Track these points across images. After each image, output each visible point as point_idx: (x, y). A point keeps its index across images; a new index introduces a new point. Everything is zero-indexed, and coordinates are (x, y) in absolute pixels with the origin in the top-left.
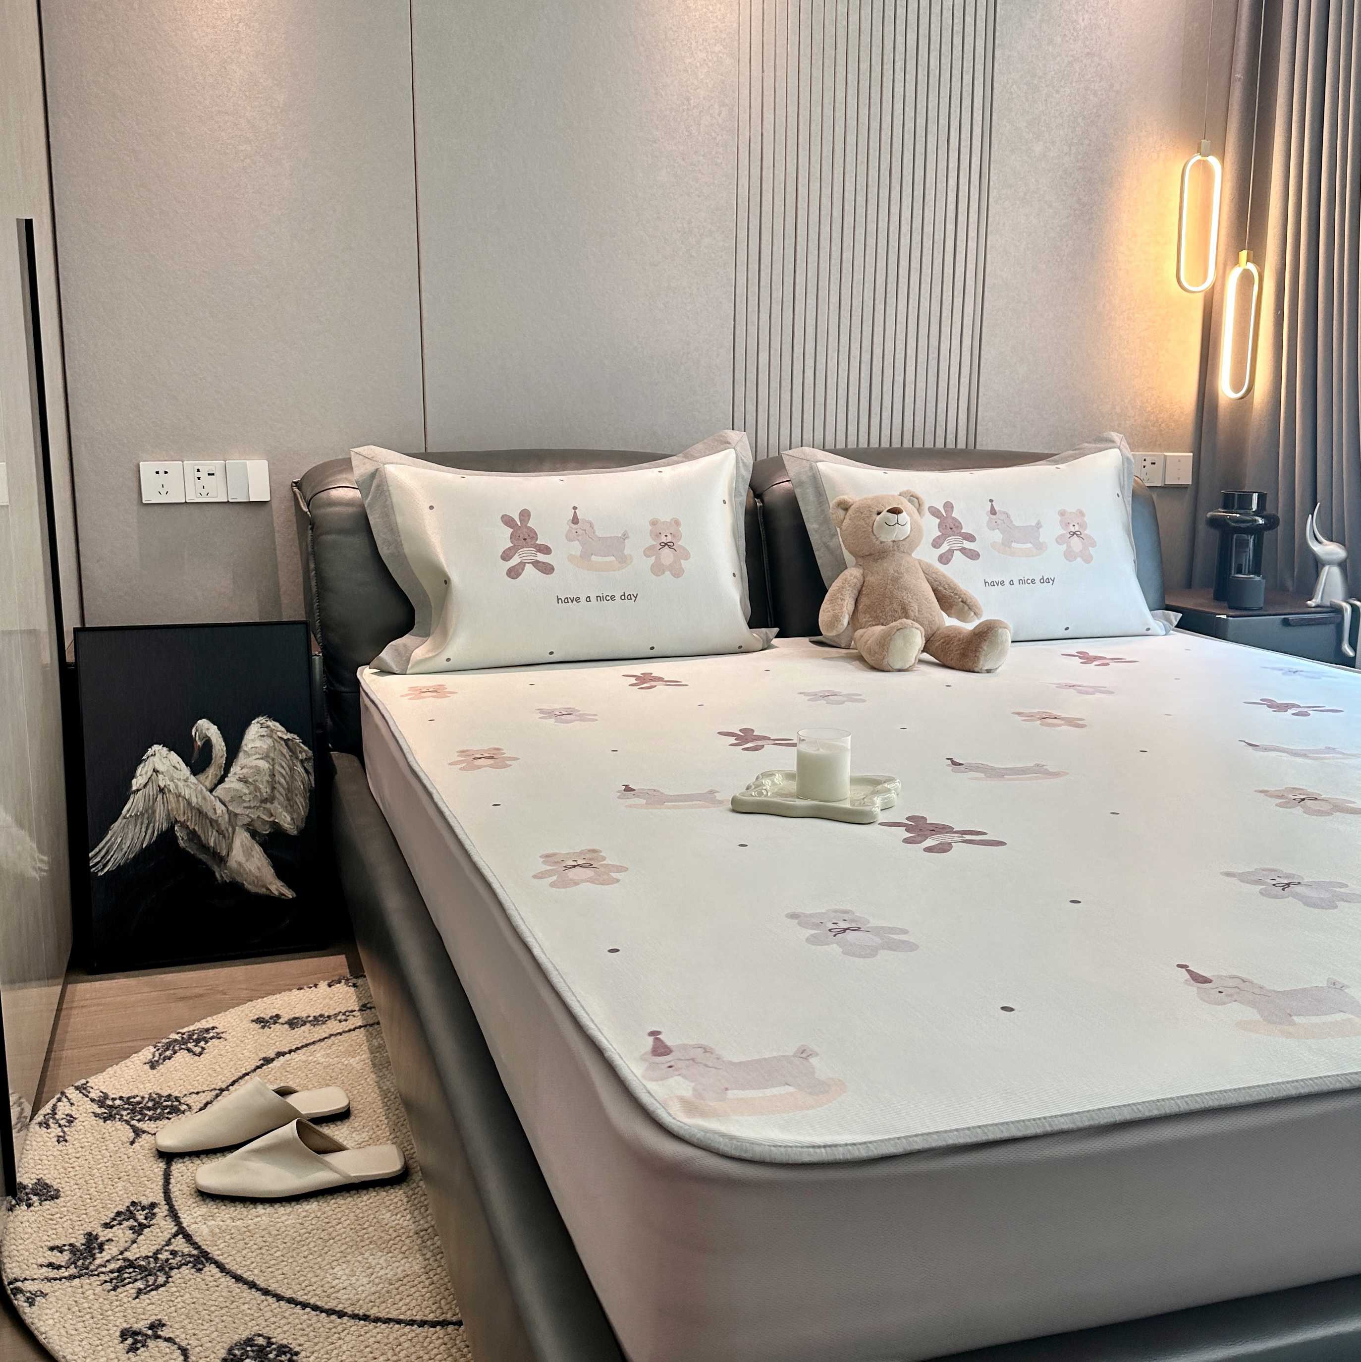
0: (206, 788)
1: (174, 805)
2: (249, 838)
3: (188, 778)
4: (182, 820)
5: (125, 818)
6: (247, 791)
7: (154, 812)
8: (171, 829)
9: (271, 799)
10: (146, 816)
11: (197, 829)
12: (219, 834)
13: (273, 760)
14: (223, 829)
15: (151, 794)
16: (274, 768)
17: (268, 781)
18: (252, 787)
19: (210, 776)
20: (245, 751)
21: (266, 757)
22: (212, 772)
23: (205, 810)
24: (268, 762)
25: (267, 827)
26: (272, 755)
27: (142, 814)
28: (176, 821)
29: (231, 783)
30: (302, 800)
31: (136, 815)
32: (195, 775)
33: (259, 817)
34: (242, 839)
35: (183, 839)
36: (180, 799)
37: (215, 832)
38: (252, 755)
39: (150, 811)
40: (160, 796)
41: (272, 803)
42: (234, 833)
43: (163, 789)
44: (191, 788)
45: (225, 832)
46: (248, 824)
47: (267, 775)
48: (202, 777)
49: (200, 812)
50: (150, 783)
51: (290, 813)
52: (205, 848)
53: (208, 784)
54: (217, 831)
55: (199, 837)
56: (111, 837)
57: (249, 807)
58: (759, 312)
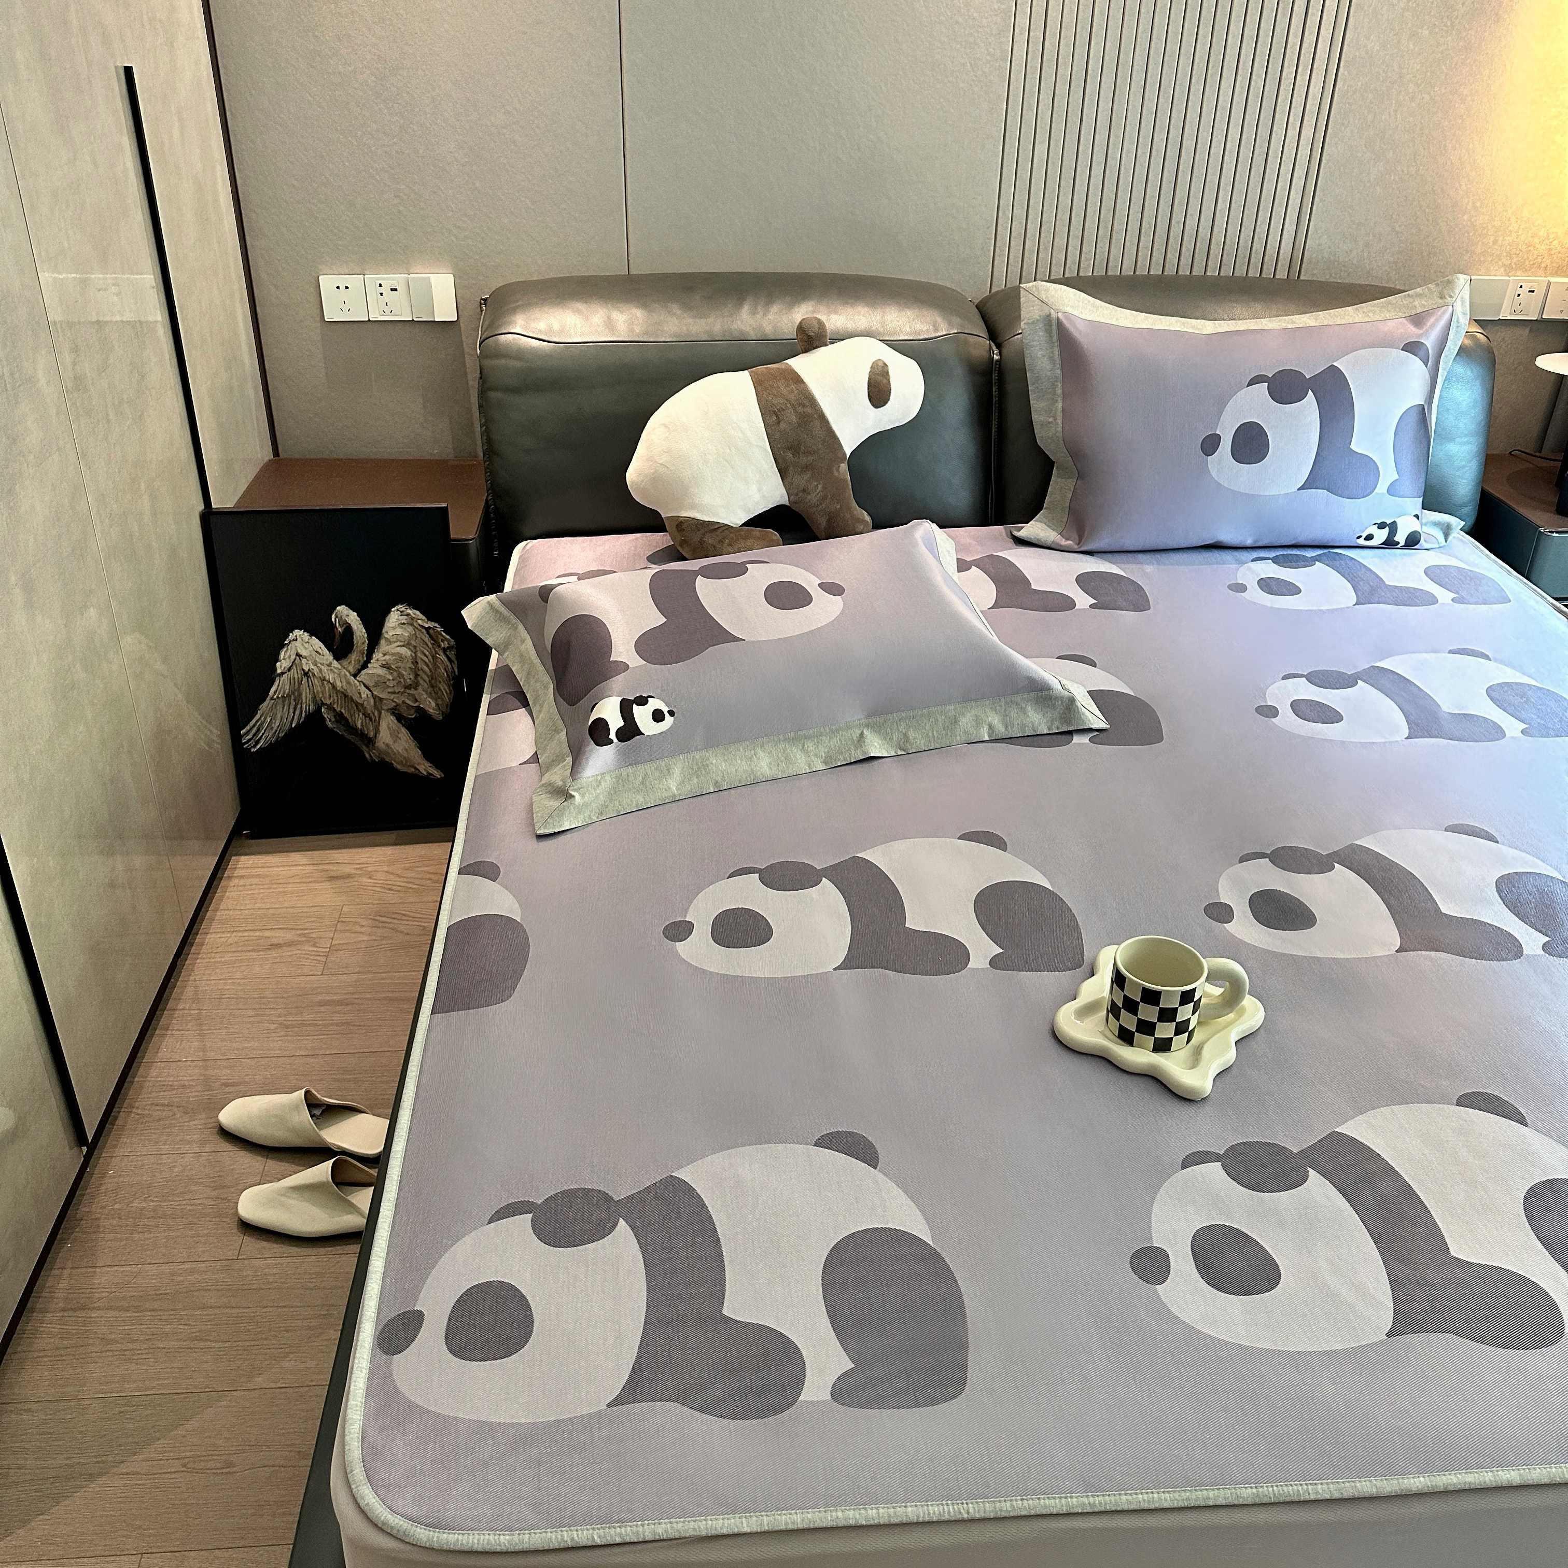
0: (350, 673)
1: (319, 689)
2: (396, 721)
3: (331, 663)
4: (328, 702)
5: (272, 699)
6: (391, 678)
7: (300, 695)
8: (318, 710)
9: (416, 686)
10: (293, 697)
11: (343, 711)
12: (366, 717)
13: (415, 647)
14: (369, 712)
15: (296, 676)
16: (416, 655)
17: (410, 668)
18: (395, 674)
19: (353, 662)
20: (386, 638)
21: (407, 645)
22: (355, 658)
23: (350, 694)
24: (409, 649)
25: (413, 711)
26: (413, 643)
27: (289, 696)
28: (323, 704)
29: (374, 668)
30: (446, 688)
31: (283, 697)
32: (337, 661)
33: (403, 702)
34: (388, 723)
35: (330, 721)
36: (325, 683)
37: (361, 715)
38: (395, 642)
39: (296, 693)
40: (305, 680)
41: (416, 689)
42: (379, 717)
43: (308, 673)
44: (334, 672)
45: (372, 715)
46: (393, 709)
47: (410, 661)
48: (345, 662)
49: (346, 696)
50: (295, 667)
51: (435, 700)
52: (353, 730)
53: (351, 669)
54: (363, 714)
55: (346, 720)
56: (261, 717)
57: (394, 693)
58: (1039, 92)
